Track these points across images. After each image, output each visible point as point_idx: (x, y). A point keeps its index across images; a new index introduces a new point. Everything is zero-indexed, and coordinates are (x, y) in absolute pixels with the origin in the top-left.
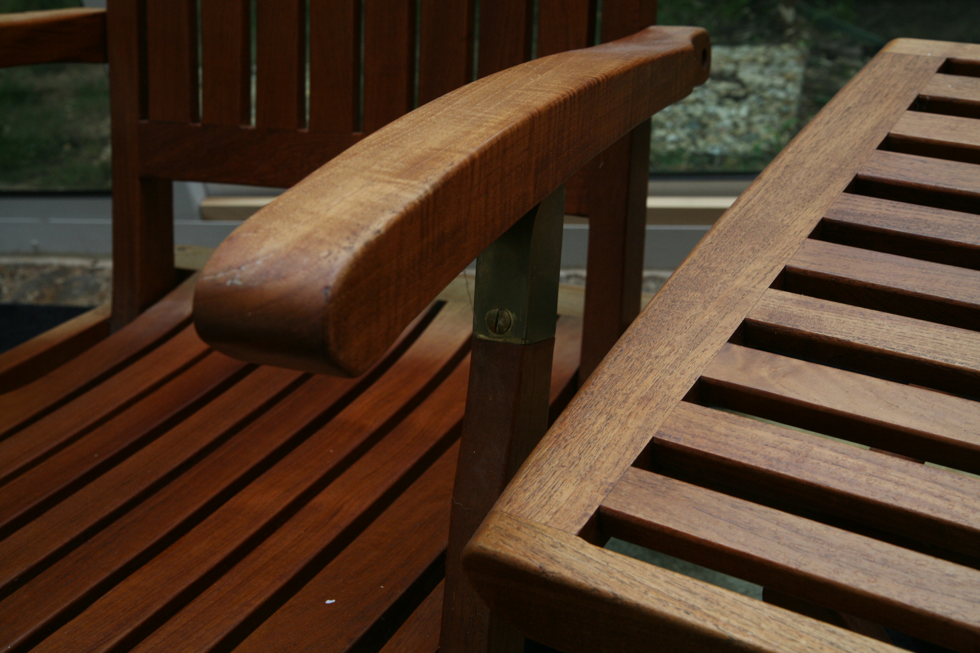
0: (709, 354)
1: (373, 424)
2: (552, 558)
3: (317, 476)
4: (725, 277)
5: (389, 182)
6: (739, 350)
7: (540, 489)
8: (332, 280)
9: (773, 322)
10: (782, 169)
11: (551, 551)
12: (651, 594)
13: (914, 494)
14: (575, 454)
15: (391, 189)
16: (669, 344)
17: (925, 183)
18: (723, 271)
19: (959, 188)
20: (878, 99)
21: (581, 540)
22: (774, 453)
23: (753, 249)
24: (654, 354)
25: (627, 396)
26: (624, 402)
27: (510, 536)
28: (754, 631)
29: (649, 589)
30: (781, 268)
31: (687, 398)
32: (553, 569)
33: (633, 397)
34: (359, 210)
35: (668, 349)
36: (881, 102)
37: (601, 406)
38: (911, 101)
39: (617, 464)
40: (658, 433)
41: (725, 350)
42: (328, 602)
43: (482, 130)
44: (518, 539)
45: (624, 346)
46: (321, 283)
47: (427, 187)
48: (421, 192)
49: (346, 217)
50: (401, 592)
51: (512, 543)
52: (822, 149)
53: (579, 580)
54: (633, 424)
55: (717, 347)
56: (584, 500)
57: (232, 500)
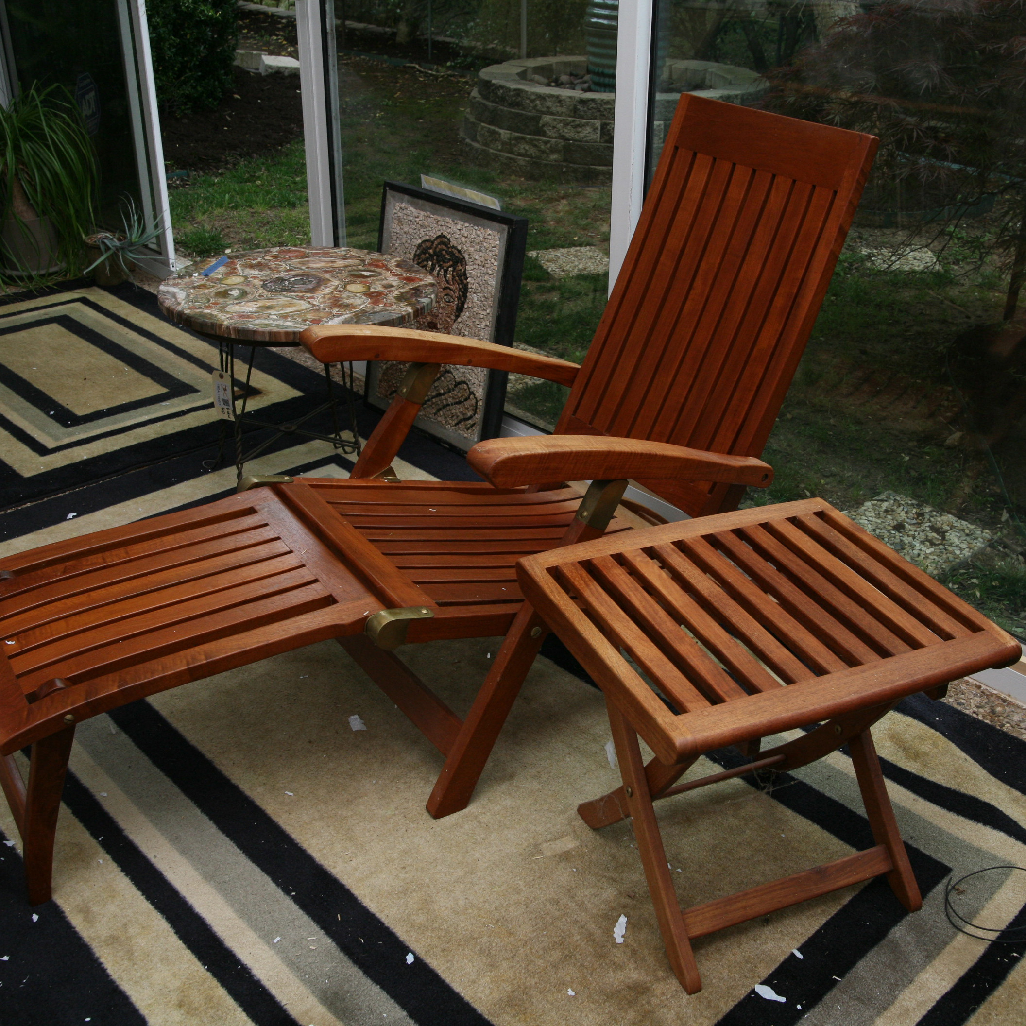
0: (632, 549)
2: (533, 569)
4: (662, 534)
6: (641, 552)
8: (497, 459)
11: (535, 568)
16: (624, 541)
18: (664, 533)
20: (781, 511)
21: (545, 569)
23: (680, 532)
27: (529, 561)
30: (680, 539)
31: (611, 555)
34: (524, 449)
36: (781, 513)
38: (790, 516)
39: (574, 560)
40: (593, 558)
42: (503, 589)
43: (587, 447)
46: (495, 459)
47: (548, 452)
49: (518, 448)
51: (528, 563)
54: (589, 554)
55: (635, 548)
56: (556, 562)
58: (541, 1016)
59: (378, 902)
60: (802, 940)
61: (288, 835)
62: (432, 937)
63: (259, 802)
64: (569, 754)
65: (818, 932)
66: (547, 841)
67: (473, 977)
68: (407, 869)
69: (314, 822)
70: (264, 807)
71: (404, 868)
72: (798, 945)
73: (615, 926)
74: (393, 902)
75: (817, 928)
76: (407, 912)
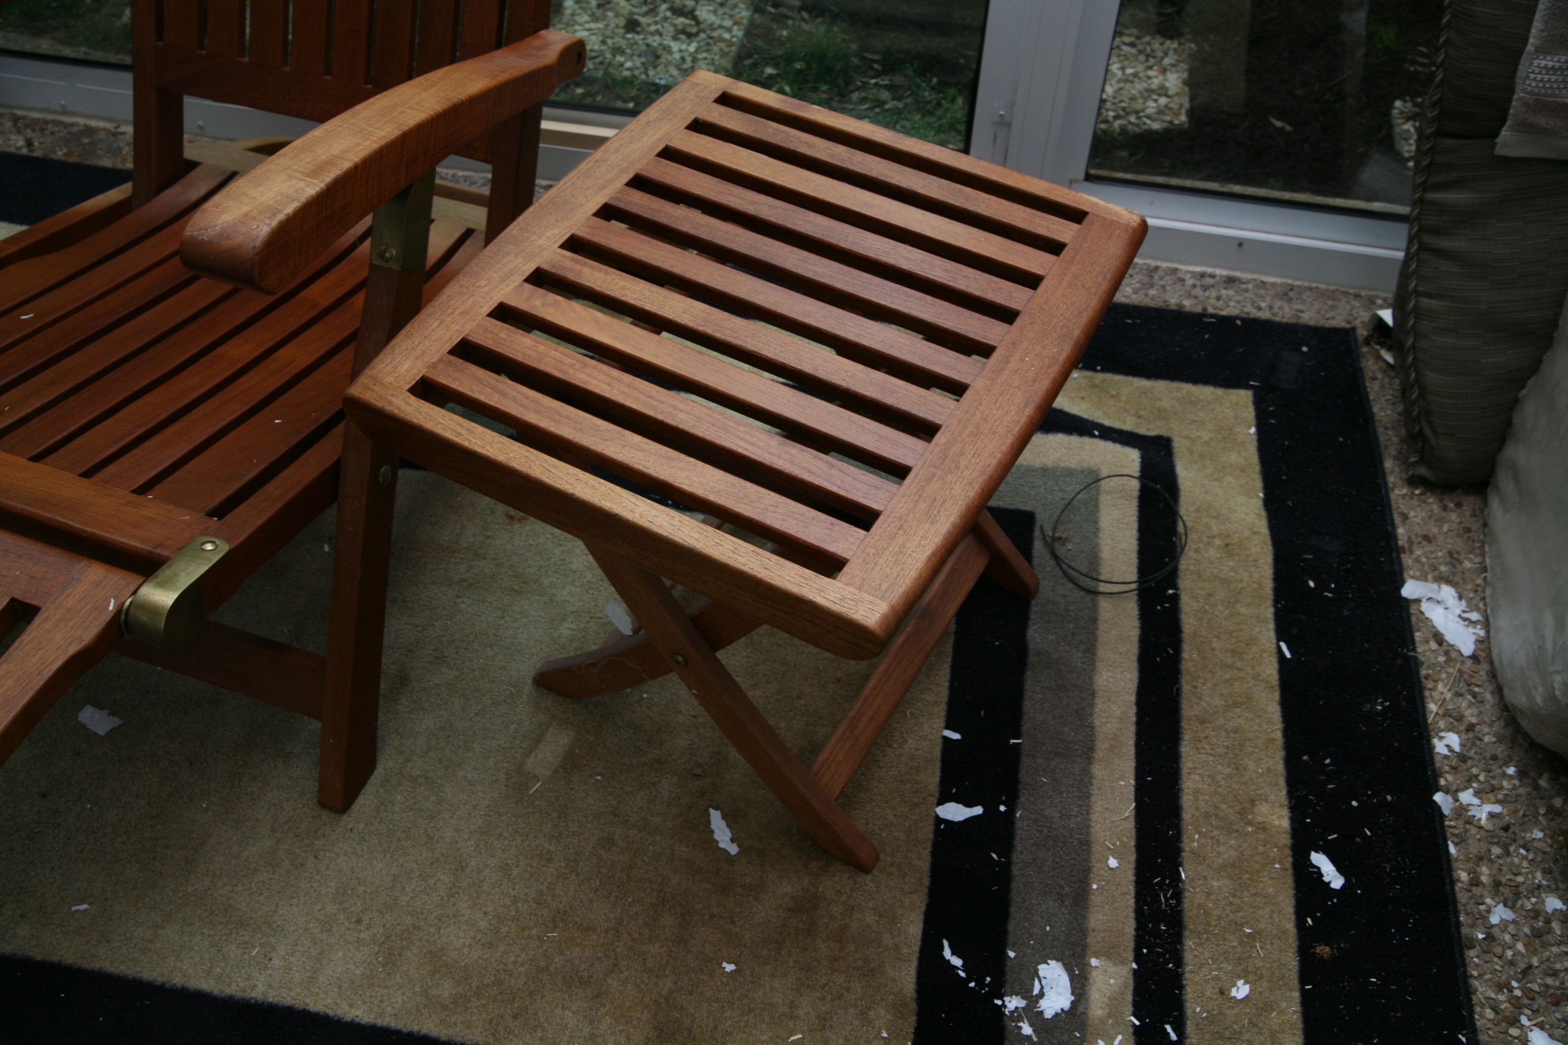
0: (511, 287)
2: (390, 402)
3: (280, 338)
4: (534, 237)
5: (301, 180)
6: (528, 286)
7: (391, 362)
8: (258, 244)
9: (553, 271)
11: (390, 398)
12: (439, 426)
13: (595, 382)
14: (416, 343)
15: (301, 185)
16: (488, 279)
17: (675, 185)
18: (534, 233)
20: (669, 117)
21: (408, 394)
22: (529, 352)
23: (556, 220)
24: (477, 284)
25: (455, 310)
26: (452, 313)
27: (369, 389)
28: (489, 449)
29: (439, 423)
30: (569, 235)
31: (490, 315)
32: (389, 408)
33: (458, 311)
34: (279, 198)
35: (487, 282)
36: (671, 120)
37: (437, 315)
38: (689, 122)
39: (438, 351)
40: (467, 335)
41: (520, 286)
42: (277, 421)
43: (368, 143)
44: (373, 390)
45: (461, 277)
46: (252, 245)
47: (323, 185)
48: (318, 189)
49: (271, 203)
50: (325, 418)
51: (369, 392)
53: (402, 415)
54: (454, 327)
55: (516, 284)
56: (415, 371)
57: (219, 349)
58: (716, 1027)
59: (365, 1002)
60: (941, 711)
61: (134, 980)
62: (483, 1006)
63: (37, 954)
64: (458, 597)
65: (952, 688)
66: (528, 755)
67: (586, 1031)
68: (366, 919)
69: (160, 932)
70: (55, 959)
71: (359, 921)
72: (940, 721)
73: (712, 832)
74: (387, 987)
75: (947, 684)
76: (417, 989)
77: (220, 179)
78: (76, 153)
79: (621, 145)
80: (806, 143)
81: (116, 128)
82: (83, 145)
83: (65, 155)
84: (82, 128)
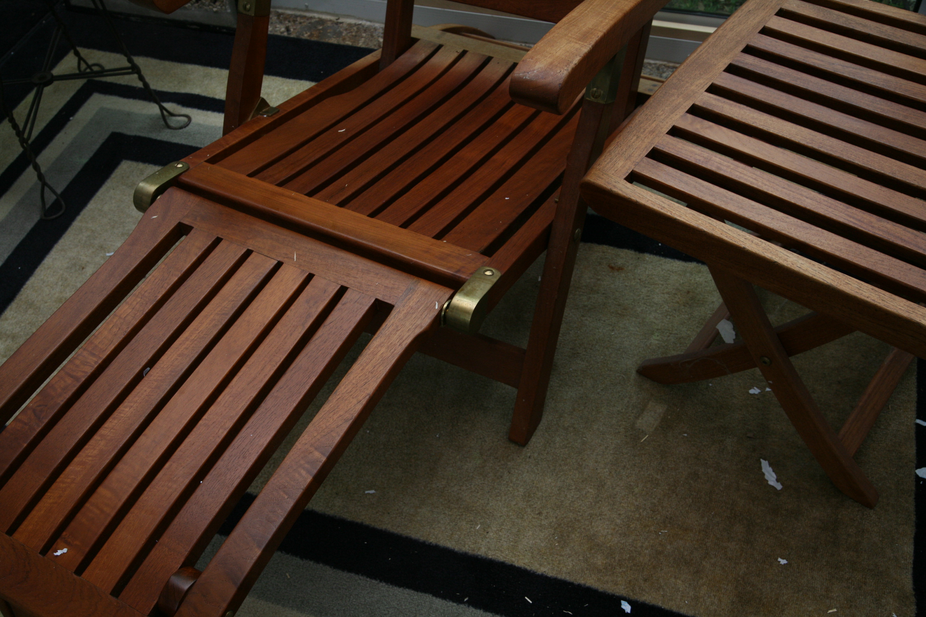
0: (678, 117)
1: (514, 126)
2: (615, 186)
3: (492, 147)
4: (687, 85)
5: (576, 43)
6: (689, 116)
7: (610, 161)
8: (561, 81)
9: (704, 106)
10: (717, 37)
11: (614, 184)
12: (649, 202)
13: (746, 177)
14: (624, 150)
15: (577, 46)
16: (662, 111)
17: (775, 52)
18: (687, 82)
19: (788, 56)
20: (763, 8)
21: (625, 181)
22: (698, 157)
23: (700, 74)
24: (656, 114)
25: (645, 130)
26: (644, 132)
27: (599, 177)
28: (684, 217)
29: (649, 200)
30: (710, 83)
31: (668, 133)
32: (615, 190)
33: (647, 130)
34: (568, 54)
35: (662, 113)
36: (764, 9)
37: (634, 132)
38: (777, 11)
39: (640, 155)
40: (656, 145)
41: (684, 115)
42: (506, 198)
43: (607, 21)
44: (602, 179)
45: (645, 109)
46: (558, 82)
47: (590, 46)
48: (589, 49)
49: (563, 57)
50: (535, 198)
51: (600, 180)
52: (735, 30)
53: (624, 194)
54: (646, 141)
55: (682, 114)
56: (627, 167)
58: (777, 599)
59: (549, 564)
60: (913, 407)
61: (407, 538)
62: (624, 572)
63: (348, 517)
65: (919, 392)
66: (637, 418)
67: (692, 593)
68: (544, 512)
69: (419, 510)
70: (359, 521)
71: (540, 514)
72: (914, 414)
73: (763, 474)
74: (561, 556)
75: (915, 389)
76: (581, 558)
77: (432, 49)
78: (315, 35)
79: (734, 26)
80: (861, 24)
81: (337, 20)
82: (319, 30)
83: (309, 36)
84: (317, 20)
